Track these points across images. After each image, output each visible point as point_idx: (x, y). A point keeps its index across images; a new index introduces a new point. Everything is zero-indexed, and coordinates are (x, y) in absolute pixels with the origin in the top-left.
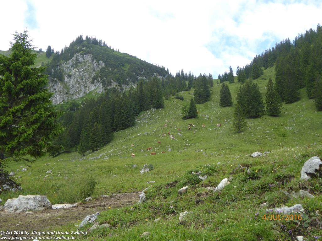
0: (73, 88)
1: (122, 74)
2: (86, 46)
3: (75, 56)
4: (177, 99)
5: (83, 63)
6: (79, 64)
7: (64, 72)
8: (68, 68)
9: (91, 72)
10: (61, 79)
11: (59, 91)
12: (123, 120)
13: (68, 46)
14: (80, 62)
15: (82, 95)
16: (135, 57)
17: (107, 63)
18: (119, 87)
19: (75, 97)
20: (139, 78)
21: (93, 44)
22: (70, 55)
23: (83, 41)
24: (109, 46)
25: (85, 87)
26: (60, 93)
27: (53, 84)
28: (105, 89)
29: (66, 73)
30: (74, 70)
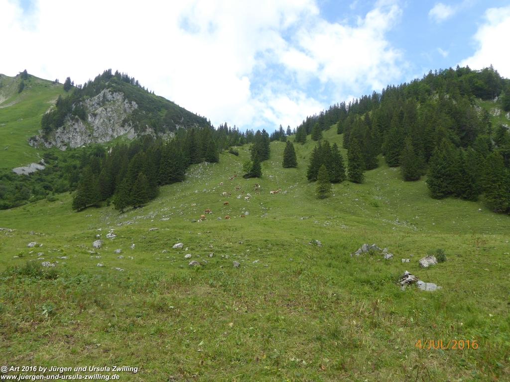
0: (98, 129)
1: (158, 119)
2: (116, 83)
3: (103, 92)
4: (231, 154)
5: (112, 102)
6: (107, 102)
7: (87, 109)
8: (93, 105)
9: (120, 114)
10: (84, 117)
11: (80, 132)
12: (171, 173)
13: (93, 80)
14: (107, 101)
15: (108, 139)
16: (173, 103)
17: (140, 104)
18: (155, 135)
19: (100, 141)
20: (178, 127)
21: (124, 81)
22: (95, 90)
23: (111, 76)
24: (142, 86)
25: (113, 130)
26: (82, 134)
27: (73, 122)
28: (138, 135)
29: (90, 111)
30: (100, 109)
